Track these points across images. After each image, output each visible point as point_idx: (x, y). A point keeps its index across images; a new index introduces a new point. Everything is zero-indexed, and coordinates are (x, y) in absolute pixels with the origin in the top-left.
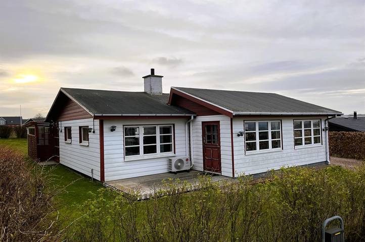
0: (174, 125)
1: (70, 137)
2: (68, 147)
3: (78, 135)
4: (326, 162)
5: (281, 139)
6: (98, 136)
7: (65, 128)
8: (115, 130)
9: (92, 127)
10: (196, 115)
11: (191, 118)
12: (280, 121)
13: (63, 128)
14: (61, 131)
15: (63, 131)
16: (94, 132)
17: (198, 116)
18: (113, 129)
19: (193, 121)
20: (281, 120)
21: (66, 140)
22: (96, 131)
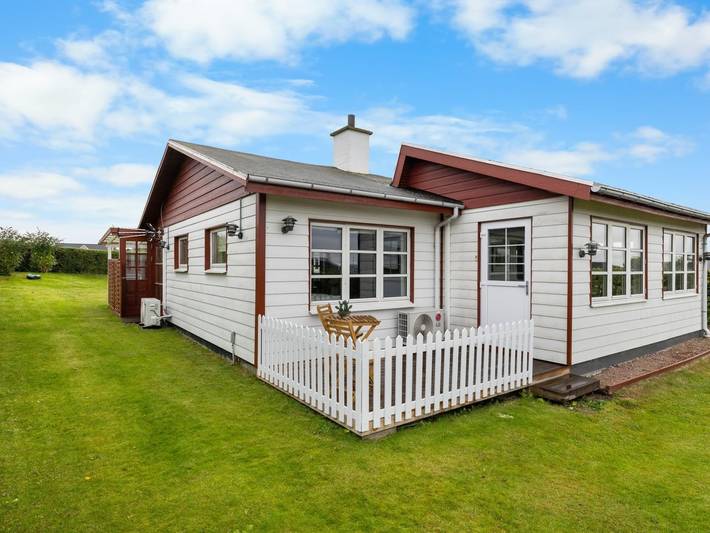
0: (412, 229)
1: (185, 260)
2: (182, 283)
3: (202, 252)
4: (703, 331)
5: (643, 273)
6: (252, 246)
7: (177, 238)
8: (291, 228)
9: (237, 223)
10: (462, 207)
11: (453, 213)
12: (643, 228)
13: (172, 241)
14: (168, 248)
15: (172, 247)
16: (241, 236)
17: (466, 208)
18: (287, 227)
19: (453, 223)
20: (646, 227)
21: (177, 266)
22: (245, 233)
